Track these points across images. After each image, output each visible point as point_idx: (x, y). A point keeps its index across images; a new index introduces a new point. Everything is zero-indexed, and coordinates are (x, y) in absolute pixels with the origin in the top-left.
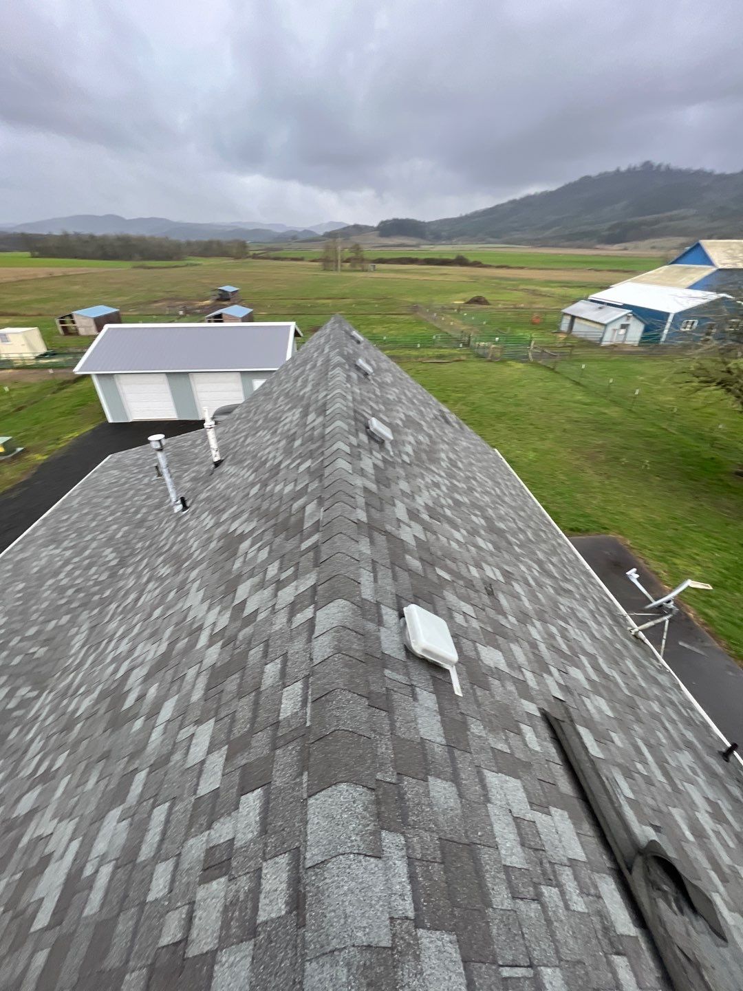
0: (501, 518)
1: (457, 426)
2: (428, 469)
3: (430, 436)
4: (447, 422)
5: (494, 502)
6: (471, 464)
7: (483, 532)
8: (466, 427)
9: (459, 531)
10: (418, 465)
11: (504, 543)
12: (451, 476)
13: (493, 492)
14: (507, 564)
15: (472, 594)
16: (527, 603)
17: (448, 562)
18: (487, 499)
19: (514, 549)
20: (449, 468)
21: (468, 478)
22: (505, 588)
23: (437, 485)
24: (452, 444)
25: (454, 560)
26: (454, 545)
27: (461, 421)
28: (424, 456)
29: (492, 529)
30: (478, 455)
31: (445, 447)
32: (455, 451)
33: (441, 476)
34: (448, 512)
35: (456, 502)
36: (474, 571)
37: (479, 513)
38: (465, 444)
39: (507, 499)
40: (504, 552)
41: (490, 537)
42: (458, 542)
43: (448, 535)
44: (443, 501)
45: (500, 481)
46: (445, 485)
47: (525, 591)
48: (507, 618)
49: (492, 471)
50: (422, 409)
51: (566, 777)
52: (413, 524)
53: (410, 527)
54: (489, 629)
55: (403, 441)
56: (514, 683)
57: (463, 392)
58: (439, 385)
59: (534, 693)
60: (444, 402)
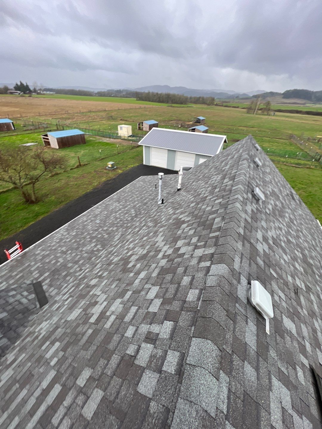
0: (312, 257)
1: (298, 202)
2: (277, 219)
3: (282, 204)
4: (293, 198)
5: (310, 248)
6: (301, 224)
7: (299, 261)
8: (303, 204)
9: (286, 255)
10: (273, 216)
11: (310, 271)
12: (289, 227)
13: (311, 242)
14: (309, 282)
15: (286, 289)
16: (316, 307)
17: (277, 269)
18: (306, 245)
19: (316, 277)
20: (288, 222)
21: (298, 230)
22: (305, 294)
23: (280, 229)
24: (293, 211)
25: (281, 269)
26: (282, 261)
27: (301, 200)
28: (277, 213)
29: (305, 260)
30: (307, 221)
31: (289, 211)
32: (294, 215)
33: (284, 225)
34: (283, 244)
35: (288, 241)
36: (290, 278)
37: (300, 250)
38: (300, 212)
39: (317, 249)
40: (309, 275)
41: (303, 264)
42: (285, 260)
43: (280, 255)
44: (282, 238)
45: (316, 238)
46: (285, 230)
47: (316, 301)
48: (302, 309)
49: (313, 231)
50: (282, 189)
51: (316, 407)
52: (264, 243)
53: (262, 244)
54: (291, 310)
55: (268, 203)
56: (298, 344)
57: (306, 185)
58: (292, 178)
59: (308, 355)
60: (293, 188)
